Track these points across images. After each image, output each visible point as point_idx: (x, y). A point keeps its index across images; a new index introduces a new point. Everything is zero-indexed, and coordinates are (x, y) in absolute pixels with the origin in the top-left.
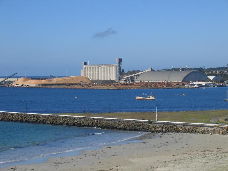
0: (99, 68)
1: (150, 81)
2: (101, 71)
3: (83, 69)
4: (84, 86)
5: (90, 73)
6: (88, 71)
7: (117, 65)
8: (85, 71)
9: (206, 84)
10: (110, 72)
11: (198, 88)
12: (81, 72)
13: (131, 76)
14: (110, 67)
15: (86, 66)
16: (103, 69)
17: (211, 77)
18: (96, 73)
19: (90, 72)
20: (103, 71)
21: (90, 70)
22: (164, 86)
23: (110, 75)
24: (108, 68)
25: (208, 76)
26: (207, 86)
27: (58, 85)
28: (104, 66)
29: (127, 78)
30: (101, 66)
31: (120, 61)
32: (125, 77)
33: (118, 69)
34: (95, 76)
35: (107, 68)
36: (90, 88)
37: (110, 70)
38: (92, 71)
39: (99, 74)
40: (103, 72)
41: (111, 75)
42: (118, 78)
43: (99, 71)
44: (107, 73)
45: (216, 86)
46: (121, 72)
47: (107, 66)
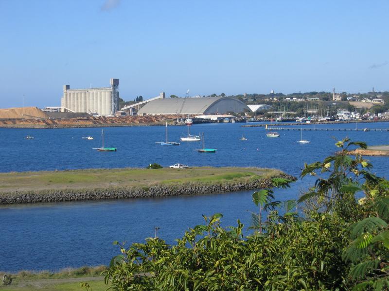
0: (86, 93)
2: (89, 99)
3: (64, 96)
5: (74, 102)
6: (70, 100)
7: (112, 89)
8: (67, 100)
9: (218, 118)
10: (101, 100)
13: (133, 106)
14: (101, 92)
15: (68, 91)
16: (91, 95)
18: (81, 103)
19: (74, 100)
20: (91, 98)
21: (74, 97)
23: (101, 104)
24: (99, 94)
28: (93, 91)
29: (128, 110)
30: (90, 91)
31: (116, 82)
32: (123, 109)
33: (113, 95)
34: (81, 107)
35: (97, 94)
36: (16, 126)
37: (101, 98)
38: (75, 99)
39: (85, 103)
41: (103, 104)
42: (113, 109)
43: (85, 100)
44: (97, 102)
46: (118, 102)
47: (98, 91)
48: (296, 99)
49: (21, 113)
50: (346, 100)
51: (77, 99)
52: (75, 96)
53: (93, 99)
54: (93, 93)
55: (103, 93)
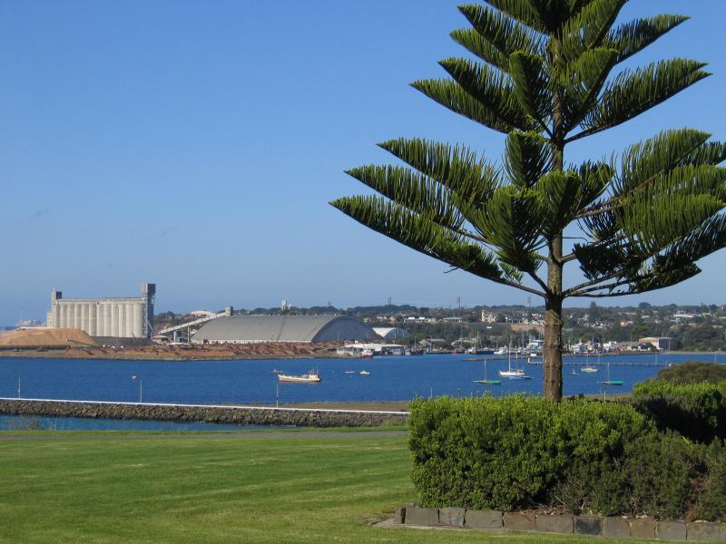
0: (95, 306)
1: (229, 341)
2: (102, 316)
3: (54, 309)
4: (92, 351)
7: (144, 300)
8: (58, 316)
9: (383, 348)
10: (124, 318)
11: (371, 357)
12: (48, 317)
13: (179, 327)
14: (124, 305)
15: (61, 302)
16: (105, 309)
17: (382, 332)
19: (72, 316)
20: (105, 314)
21: (72, 312)
22: (290, 353)
23: (124, 325)
24: (120, 307)
25: (375, 329)
26: (386, 353)
27: (18, 348)
28: (108, 302)
29: (172, 332)
30: (102, 303)
31: (152, 288)
32: (162, 332)
33: (146, 309)
35: (117, 307)
37: (124, 313)
38: (76, 315)
39: (95, 321)
40: (105, 319)
41: (128, 324)
43: (95, 315)
44: (117, 320)
45: (408, 353)
46: (153, 319)
47: (118, 302)
48: (423, 318)
49: (61, 337)
50: (504, 321)
51: (79, 315)
52: (76, 310)
53: (109, 315)
54: (109, 306)
55: (127, 307)
